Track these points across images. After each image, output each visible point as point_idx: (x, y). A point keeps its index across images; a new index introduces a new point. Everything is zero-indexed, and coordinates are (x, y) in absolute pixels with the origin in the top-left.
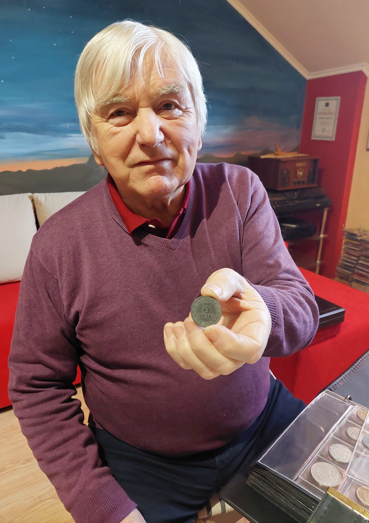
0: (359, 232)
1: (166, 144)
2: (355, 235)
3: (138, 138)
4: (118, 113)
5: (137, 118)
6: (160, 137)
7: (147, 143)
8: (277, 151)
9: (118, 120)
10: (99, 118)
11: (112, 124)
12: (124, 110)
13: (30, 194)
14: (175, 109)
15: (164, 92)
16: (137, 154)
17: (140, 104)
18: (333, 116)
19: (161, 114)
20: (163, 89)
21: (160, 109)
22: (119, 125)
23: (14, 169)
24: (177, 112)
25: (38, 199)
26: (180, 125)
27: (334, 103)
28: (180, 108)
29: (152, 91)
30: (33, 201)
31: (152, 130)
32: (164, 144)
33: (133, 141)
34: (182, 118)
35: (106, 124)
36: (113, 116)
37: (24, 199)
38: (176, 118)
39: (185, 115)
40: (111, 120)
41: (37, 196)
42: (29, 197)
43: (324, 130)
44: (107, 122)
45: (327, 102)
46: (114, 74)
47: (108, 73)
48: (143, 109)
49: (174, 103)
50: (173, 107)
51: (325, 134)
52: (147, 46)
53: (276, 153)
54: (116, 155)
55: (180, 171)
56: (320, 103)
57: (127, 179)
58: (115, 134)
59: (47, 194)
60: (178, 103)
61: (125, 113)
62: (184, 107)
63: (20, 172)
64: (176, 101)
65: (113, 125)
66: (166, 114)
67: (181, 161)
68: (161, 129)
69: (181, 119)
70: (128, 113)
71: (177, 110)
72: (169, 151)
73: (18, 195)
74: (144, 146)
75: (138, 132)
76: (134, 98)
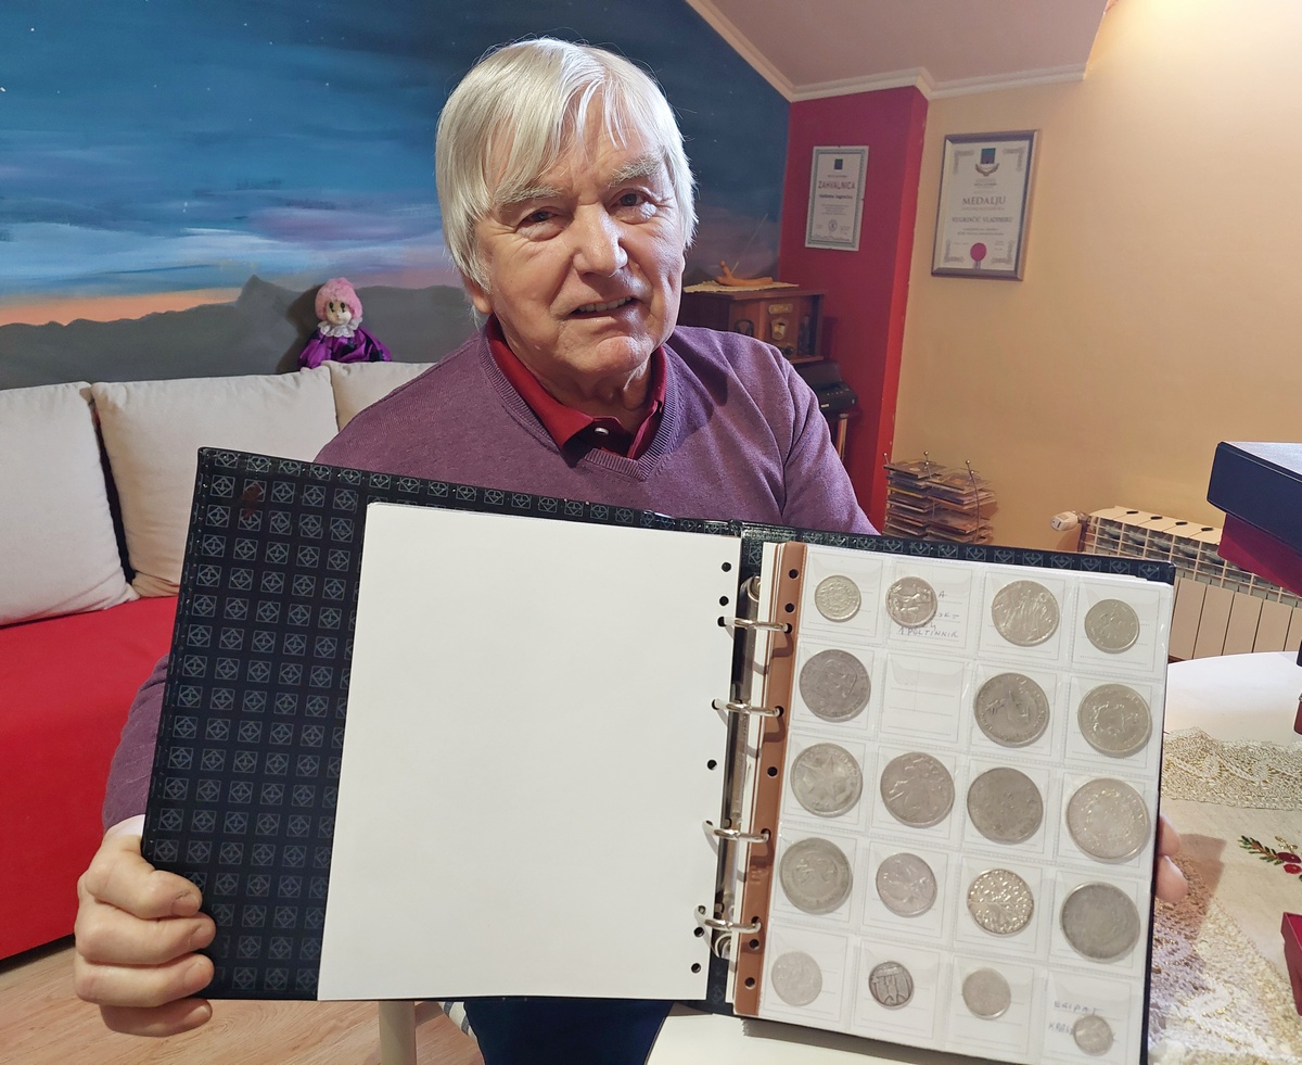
0: (923, 470)
1: (630, 269)
2: (914, 477)
3: (580, 261)
4: (538, 217)
5: (576, 224)
6: (621, 257)
7: (599, 270)
8: (725, 275)
9: (537, 229)
10: (497, 225)
11: (526, 236)
12: (549, 210)
13: (84, 385)
14: (643, 203)
15: (624, 175)
16: (577, 291)
17: (580, 198)
18: (854, 193)
19: (619, 212)
20: (624, 171)
21: (615, 205)
22: (539, 238)
23: (37, 316)
24: (648, 209)
25: (107, 398)
26: (652, 234)
27: (856, 160)
28: (652, 201)
29: (603, 175)
30: (92, 403)
31: (607, 247)
32: (626, 269)
33: (569, 265)
34: (656, 219)
35: (513, 237)
36: (527, 222)
37: (69, 398)
38: (646, 221)
39: (661, 214)
40: (524, 230)
41: (105, 391)
42: (83, 392)
43: (833, 226)
44: (515, 232)
45: (839, 157)
46: (530, 142)
47: (518, 141)
48: (586, 207)
49: (644, 193)
50: (639, 200)
51: (836, 234)
52: (591, 88)
53: (720, 279)
54: (534, 295)
55: (656, 322)
56: (823, 161)
57: (554, 341)
58: (532, 255)
59: (131, 384)
60: (649, 193)
61: (550, 215)
62: (659, 199)
63: (53, 326)
64: (646, 190)
65: (527, 240)
66: (627, 214)
67: (656, 303)
68: (621, 244)
69: (656, 223)
70: (555, 215)
71: (646, 204)
72: (636, 284)
73: (51, 388)
74: (589, 276)
75: (578, 250)
76: (571, 189)
